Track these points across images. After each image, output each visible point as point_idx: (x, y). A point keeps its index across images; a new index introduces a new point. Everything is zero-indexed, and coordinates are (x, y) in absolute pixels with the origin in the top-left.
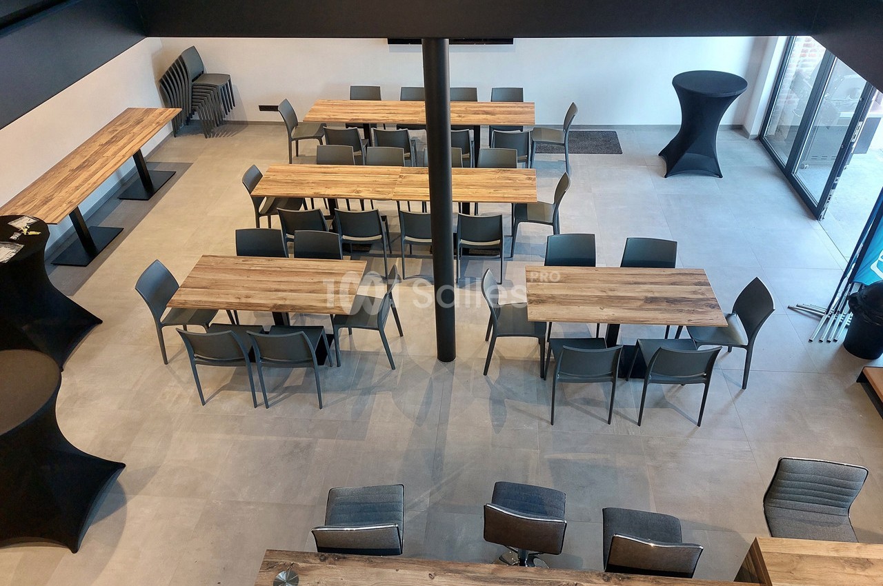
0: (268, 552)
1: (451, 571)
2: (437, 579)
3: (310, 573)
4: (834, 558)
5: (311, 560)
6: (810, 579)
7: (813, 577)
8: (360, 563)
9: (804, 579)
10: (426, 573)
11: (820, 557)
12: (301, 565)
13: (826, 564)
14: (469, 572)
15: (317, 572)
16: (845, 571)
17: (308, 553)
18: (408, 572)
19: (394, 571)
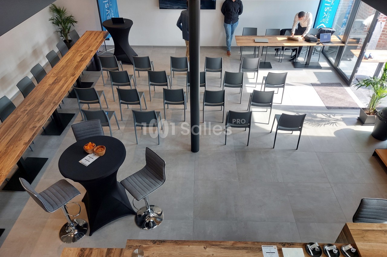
0: (128, 241)
1: (213, 245)
2: (208, 249)
3: (149, 249)
4: (380, 230)
5: (149, 244)
6: (371, 240)
7: (372, 239)
8: (171, 244)
9: (369, 240)
10: (203, 247)
11: (374, 230)
12: (144, 246)
13: (377, 233)
14: (221, 245)
15: (152, 249)
16: (386, 236)
17: (147, 240)
18: (194, 247)
19: (188, 246)
